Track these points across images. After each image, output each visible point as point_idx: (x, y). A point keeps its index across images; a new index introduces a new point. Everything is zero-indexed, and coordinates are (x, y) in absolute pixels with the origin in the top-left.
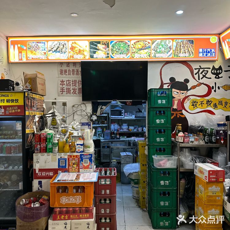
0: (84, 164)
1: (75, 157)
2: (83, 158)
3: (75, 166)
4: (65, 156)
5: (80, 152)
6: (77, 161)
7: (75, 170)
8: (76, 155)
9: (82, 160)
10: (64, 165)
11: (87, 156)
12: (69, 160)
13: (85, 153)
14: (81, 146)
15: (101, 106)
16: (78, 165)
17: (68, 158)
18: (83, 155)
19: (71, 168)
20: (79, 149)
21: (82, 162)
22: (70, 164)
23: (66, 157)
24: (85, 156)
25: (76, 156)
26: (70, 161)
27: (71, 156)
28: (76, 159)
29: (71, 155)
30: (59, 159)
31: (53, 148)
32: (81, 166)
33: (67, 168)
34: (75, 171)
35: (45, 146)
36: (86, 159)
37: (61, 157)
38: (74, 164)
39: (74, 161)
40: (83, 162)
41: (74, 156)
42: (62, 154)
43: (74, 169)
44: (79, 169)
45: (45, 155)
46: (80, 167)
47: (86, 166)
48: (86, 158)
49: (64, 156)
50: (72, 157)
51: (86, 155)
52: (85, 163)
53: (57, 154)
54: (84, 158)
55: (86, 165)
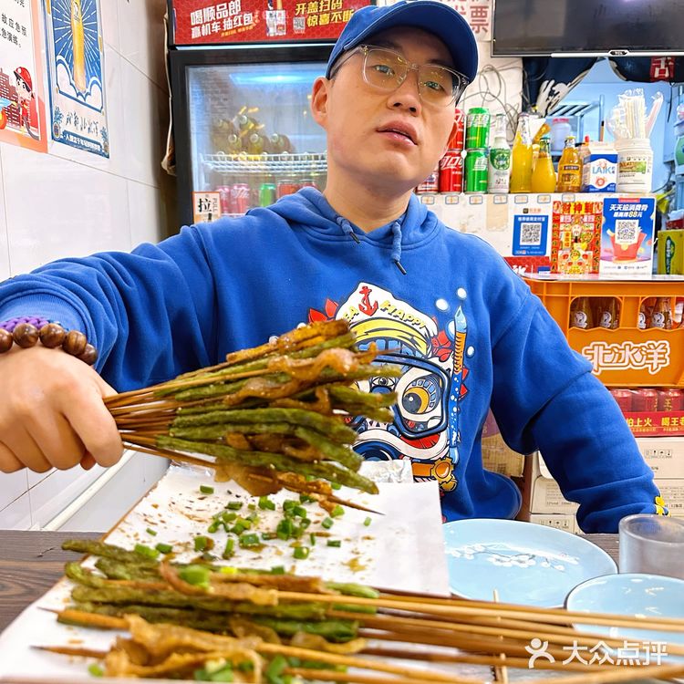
0: (617, 241)
1: (583, 212)
2: (616, 215)
3: (580, 247)
4: (542, 205)
5: (604, 190)
6: (592, 228)
7: (580, 264)
8: (586, 204)
9: (611, 224)
10: (538, 243)
11: (632, 207)
12: (556, 221)
13: (624, 196)
14: (610, 164)
15: (553, 82)
16: (594, 246)
17: (554, 214)
18: (616, 201)
19: (565, 256)
20: (600, 175)
21: (609, 232)
22: (563, 239)
23: (548, 210)
24: (625, 208)
25: (589, 207)
26: (562, 227)
27: (566, 207)
28: (585, 219)
29: (565, 200)
30: (516, 217)
31: (493, 170)
32: (605, 246)
33: (548, 254)
34: (580, 268)
35: (461, 164)
36: (628, 218)
37: (526, 211)
38: (576, 240)
39: (576, 230)
40: (613, 231)
41: (578, 207)
42: (532, 197)
43: (575, 260)
44: (596, 260)
45: (462, 202)
46: (603, 254)
47: (625, 248)
48: (626, 215)
49: (538, 206)
50: (572, 208)
51: (630, 202)
52: (624, 234)
53: (511, 197)
54: (621, 215)
55: (625, 244)
